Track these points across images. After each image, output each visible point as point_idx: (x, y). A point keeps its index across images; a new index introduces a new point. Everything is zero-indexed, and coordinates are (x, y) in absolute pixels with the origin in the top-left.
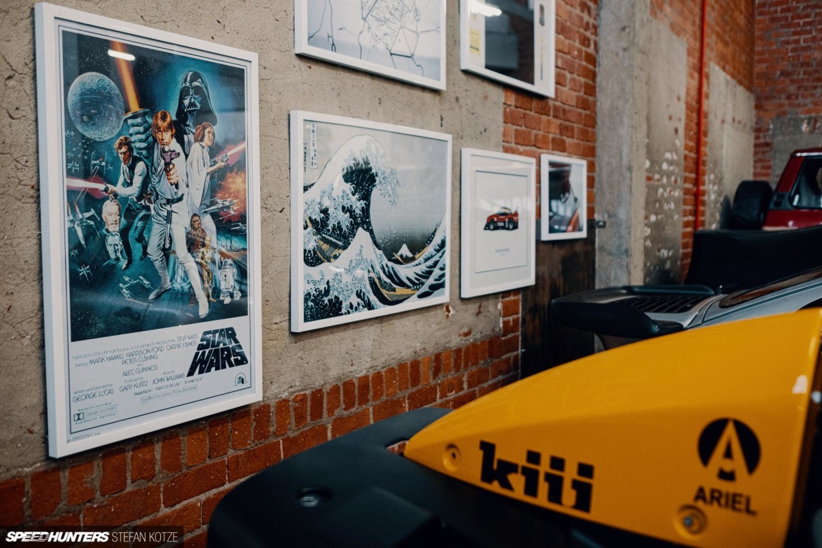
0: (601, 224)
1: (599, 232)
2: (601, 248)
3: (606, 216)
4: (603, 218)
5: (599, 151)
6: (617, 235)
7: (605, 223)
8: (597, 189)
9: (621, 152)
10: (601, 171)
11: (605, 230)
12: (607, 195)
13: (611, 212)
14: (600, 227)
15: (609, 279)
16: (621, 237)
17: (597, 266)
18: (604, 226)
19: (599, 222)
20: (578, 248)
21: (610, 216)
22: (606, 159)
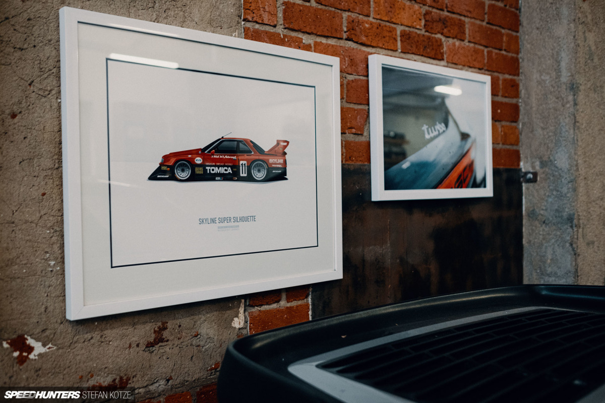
0: (530, 176)
1: (527, 189)
2: (532, 214)
3: (538, 163)
4: (533, 167)
5: (524, 65)
6: (555, 193)
7: (535, 174)
8: (524, 124)
9: (558, 62)
10: (529, 95)
11: (536, 185)
12: (539, 132)
13: (545, 159)
14: (529, 181)
15: (545, 262)
16: (561, 196)
17: (524, 241)
18: (534, 180)
19: (526, 173)
20: (476, 214)
21: (543, 164)
22: (536, 76)
